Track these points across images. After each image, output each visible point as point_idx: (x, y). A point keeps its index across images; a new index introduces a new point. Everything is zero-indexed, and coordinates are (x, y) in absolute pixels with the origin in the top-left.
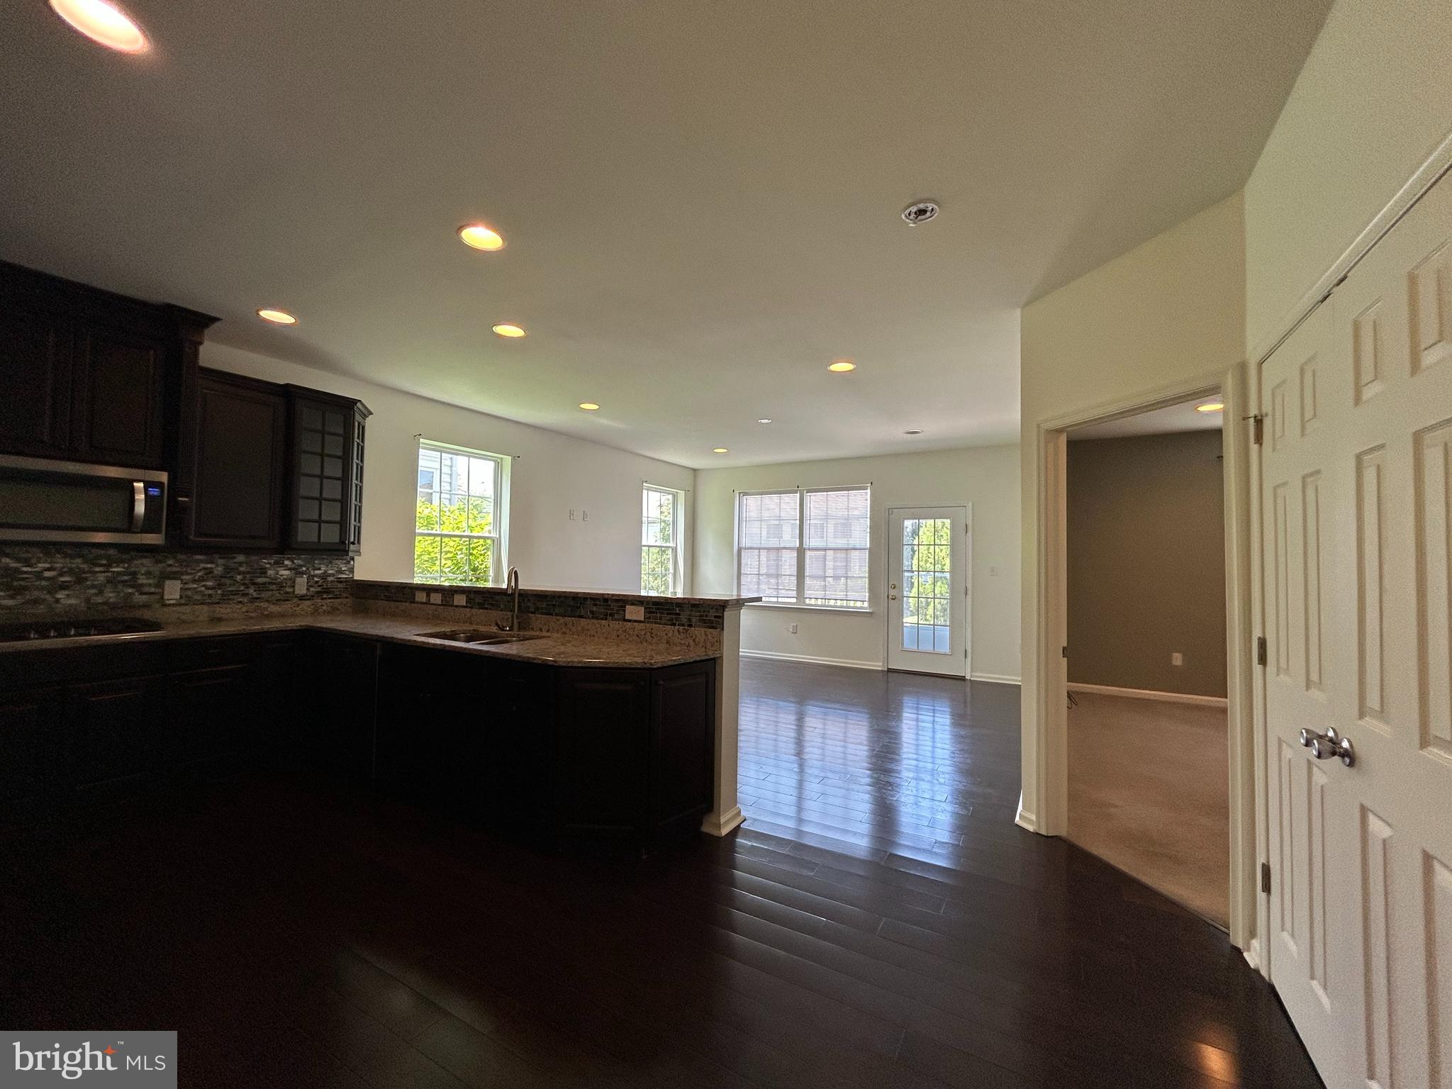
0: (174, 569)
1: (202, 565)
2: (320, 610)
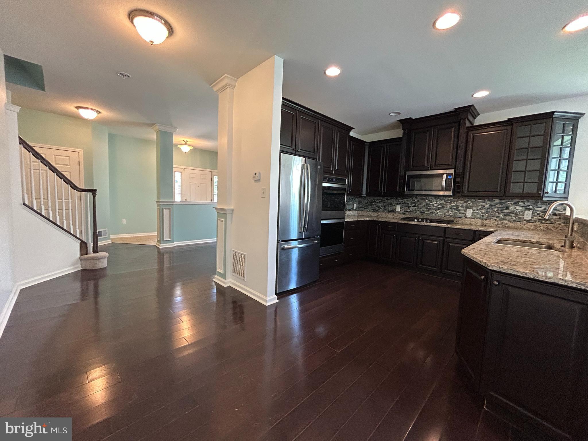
0: (471, 205)
1: (481, 204)
2: (539, 229)
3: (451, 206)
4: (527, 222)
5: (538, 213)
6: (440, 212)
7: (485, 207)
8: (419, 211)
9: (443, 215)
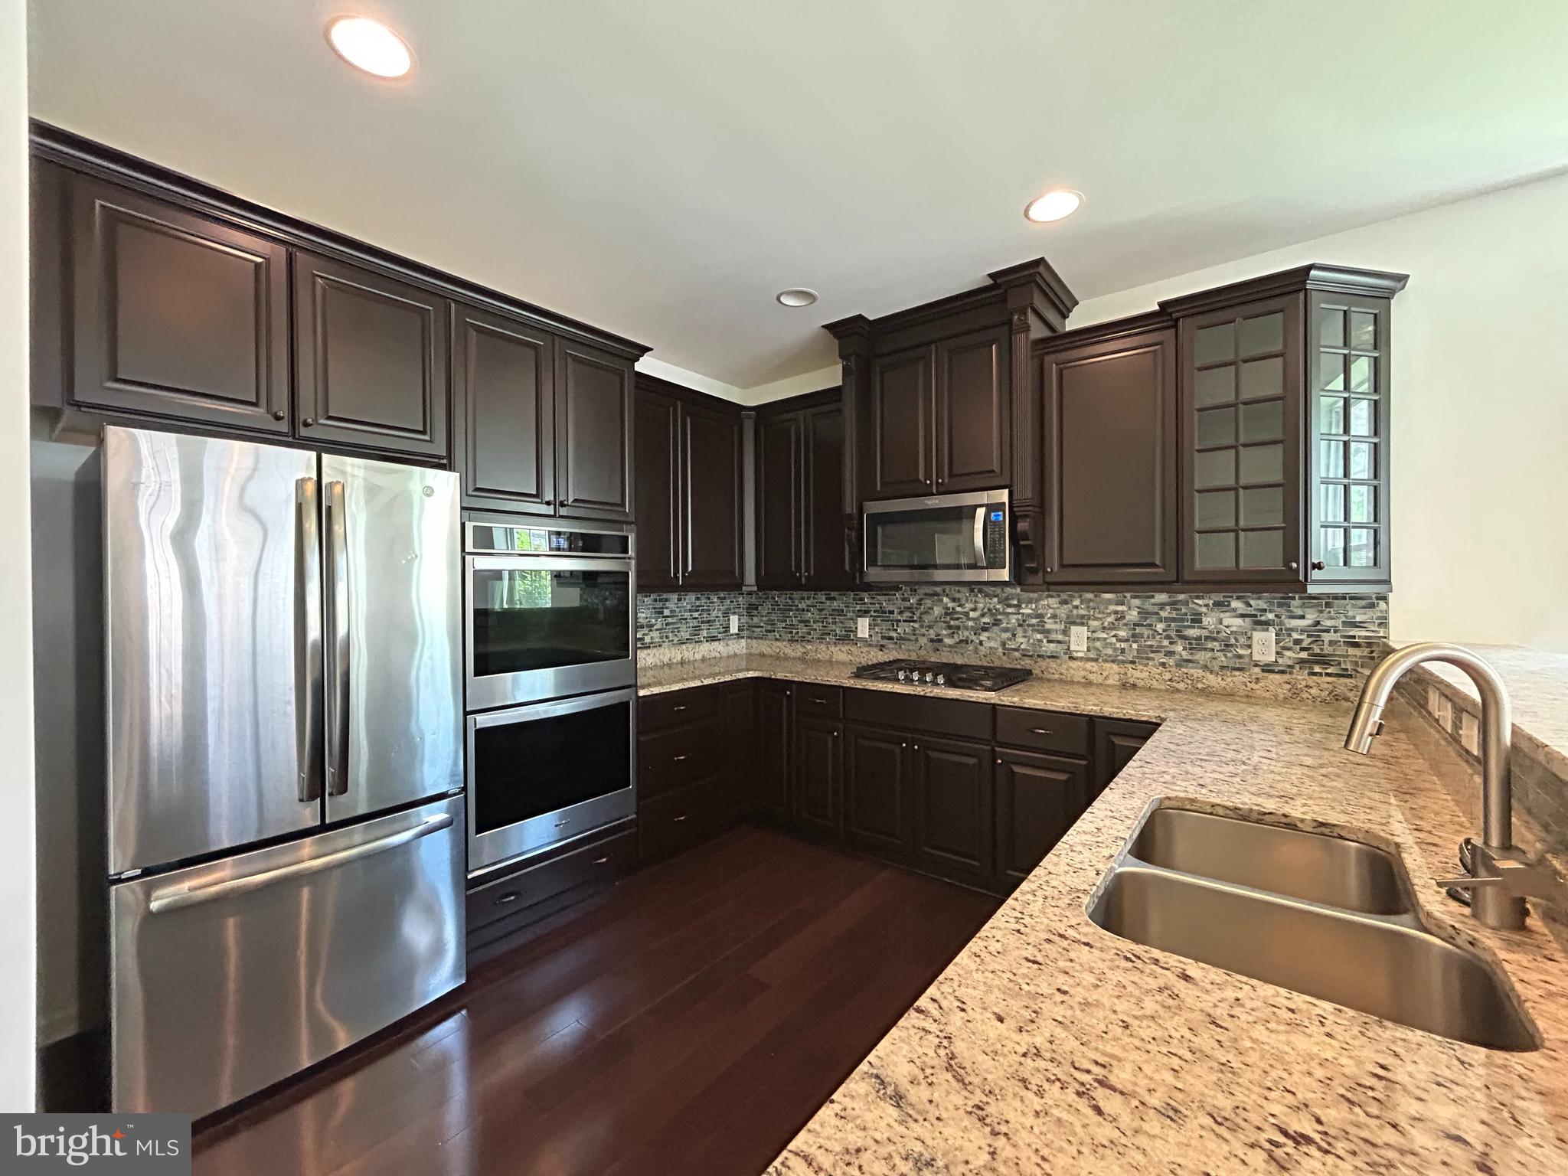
0: (1082, 612)
1: (1112, 608)
2: (1305, 695)
3: (1020, 617)
4: (1263, 671)
5: (1295, 636)
6: (989, 638)
7: (1127, 617)
8: (924, 635)
9: (1000, 650)
